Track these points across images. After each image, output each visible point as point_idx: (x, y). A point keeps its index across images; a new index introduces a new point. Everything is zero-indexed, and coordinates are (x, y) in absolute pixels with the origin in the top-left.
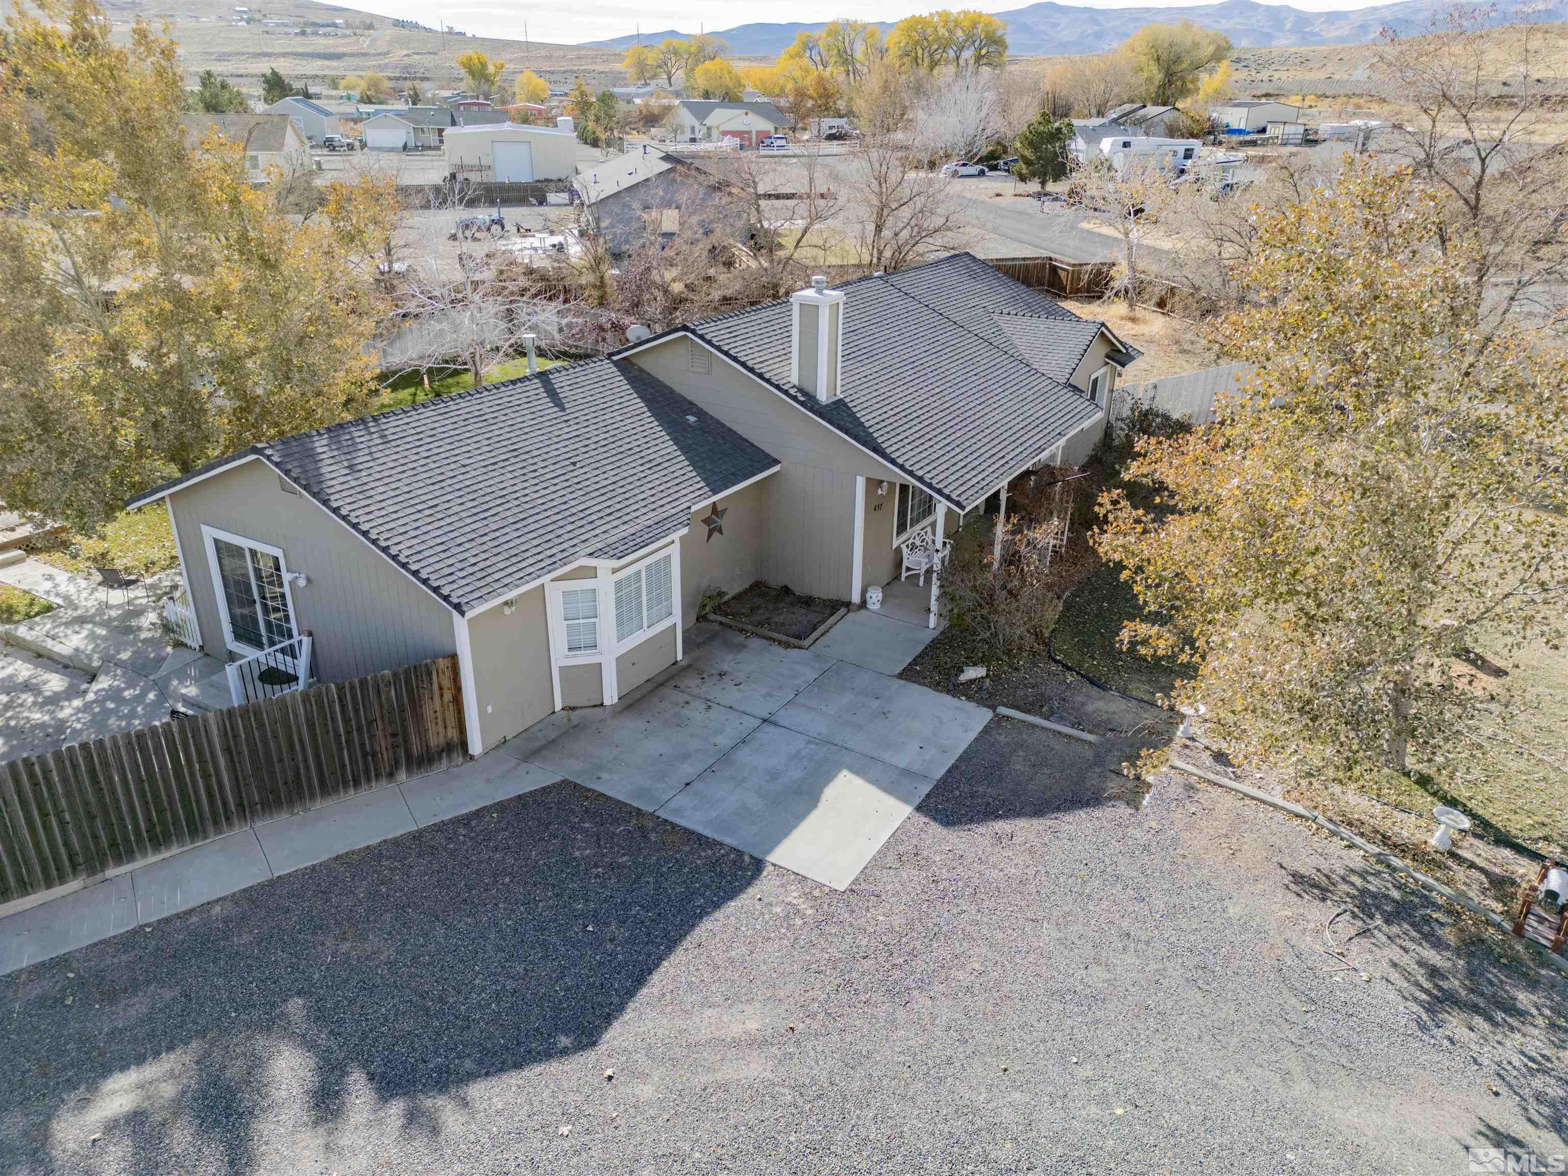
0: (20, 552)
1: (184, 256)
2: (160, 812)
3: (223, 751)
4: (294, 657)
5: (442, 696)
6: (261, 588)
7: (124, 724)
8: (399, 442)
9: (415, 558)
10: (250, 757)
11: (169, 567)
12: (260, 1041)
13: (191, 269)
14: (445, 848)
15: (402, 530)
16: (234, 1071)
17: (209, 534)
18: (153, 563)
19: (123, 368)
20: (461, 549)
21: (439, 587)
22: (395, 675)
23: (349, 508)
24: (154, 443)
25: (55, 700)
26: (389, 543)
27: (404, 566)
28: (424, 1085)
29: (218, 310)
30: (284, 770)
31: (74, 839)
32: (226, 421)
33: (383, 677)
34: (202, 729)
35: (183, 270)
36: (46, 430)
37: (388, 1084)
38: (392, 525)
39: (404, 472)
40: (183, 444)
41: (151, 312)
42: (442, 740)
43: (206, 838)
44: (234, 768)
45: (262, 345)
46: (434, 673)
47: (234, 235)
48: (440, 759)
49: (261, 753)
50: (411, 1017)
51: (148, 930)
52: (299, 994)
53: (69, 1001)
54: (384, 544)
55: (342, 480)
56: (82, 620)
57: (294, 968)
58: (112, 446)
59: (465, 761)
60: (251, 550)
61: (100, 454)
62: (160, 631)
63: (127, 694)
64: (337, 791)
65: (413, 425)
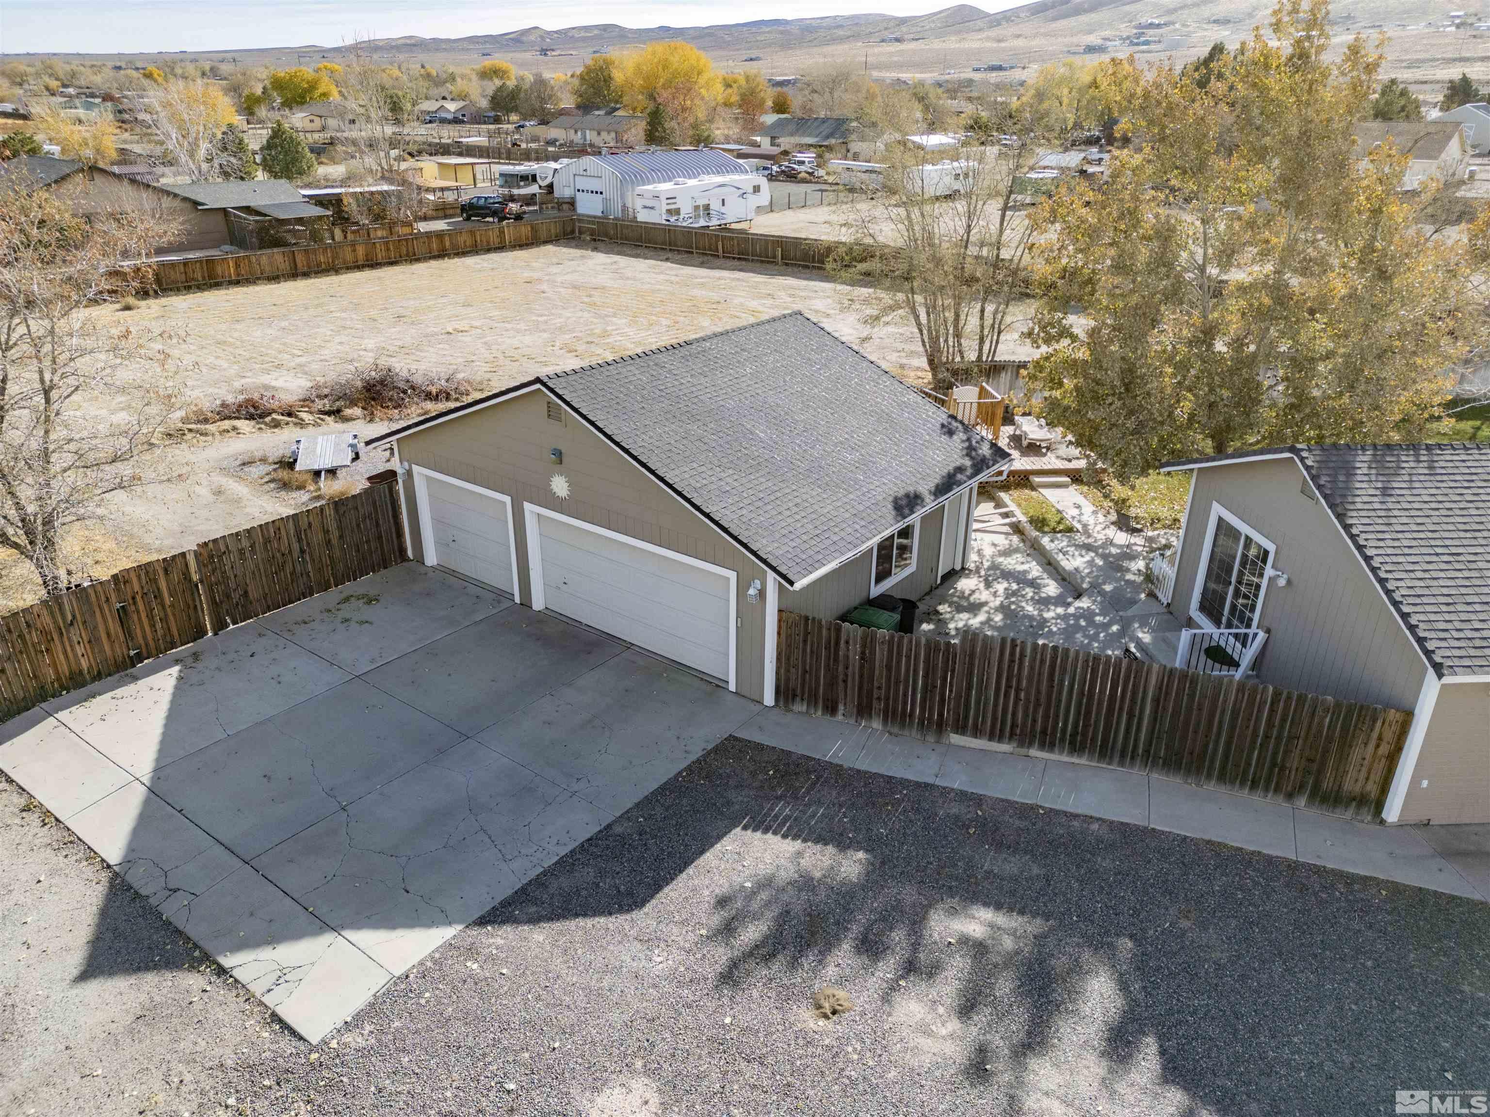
0: (1068, 479)
1: (1305, 259)
2: (1086, 726)
3: (1153, 700)
4: (1244, 645)
5: (1378, 746)
6: (1241, 574)
7: (1086, 641)
8: (1445, 478)
9: (1411, 600)
10: (1172, 716)
11: (1169, 527)
12: (1087, 955)
13: (1304, 271)
14: (1315, 894)
15: (1411, 567)
16: (1060, 963)
17: (1217, 510)
18: (1159, 520)
19: (1207, 350)
20: (1470, 608)
21: (1425, 639)
22: (1338, 705)
23: (1361, 528)
24: (1204, 420)
25: (1046, 602)
26: (1389, 576)
27: (1396, 604)
28: (1206, 1094)
29: (1312, 312)
30: (1194, 740)
31: (1020, 715)
32: (1274, 414)
33: (1324, 701)
34: (1144, 674)
35: (1295, 271)
36: (1127, 390)
37: (1175, 1068)
38: (1401, 559)
39: (1438, 509)
40: (1228, 426)
41: (1251, 305)
42: (1357, 789)
43: (1109, 764)
44: (1155, 719)
45: (1342, 350)
46: (1379, 724)
47: (1360, 244)
48: (1347, 807)
49: (1182, 718)
50: (1217, 1026)
51: (1041, 811)
52: (1131, 937)
53: (972, 831)
54: (1383, 575)
55: (1366, 499)
56: (1088, 548)
57: (1136, 913)
58: (1171, 414)
59: (1373, 822)
60: (1247, 537)
61: (1159, 419)
62: (1142, 578)
63: (1098, 619)
64: (1232, 782)
65: (1469, 464)
